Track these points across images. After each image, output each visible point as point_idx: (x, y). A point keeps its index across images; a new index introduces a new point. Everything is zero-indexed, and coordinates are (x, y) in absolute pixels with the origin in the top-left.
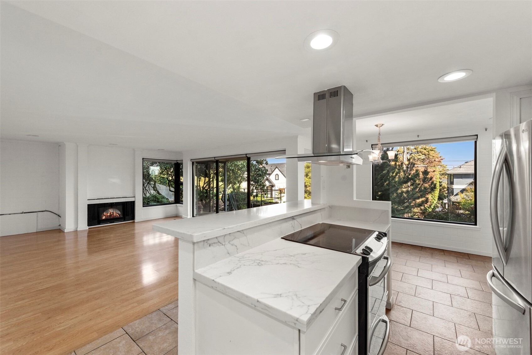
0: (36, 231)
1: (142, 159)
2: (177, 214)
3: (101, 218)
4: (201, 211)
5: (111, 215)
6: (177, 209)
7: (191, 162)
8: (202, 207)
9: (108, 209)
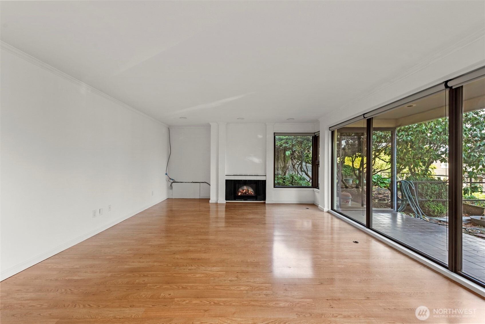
0: (199, 198)
1: (273, 134)
2: (314, 201)
3: (238, 194)
4: (348, 202)
5: (245, 193)
6: (314, 196)
7: (330, 132)
8: (351, 197)
9: (243, 186)
